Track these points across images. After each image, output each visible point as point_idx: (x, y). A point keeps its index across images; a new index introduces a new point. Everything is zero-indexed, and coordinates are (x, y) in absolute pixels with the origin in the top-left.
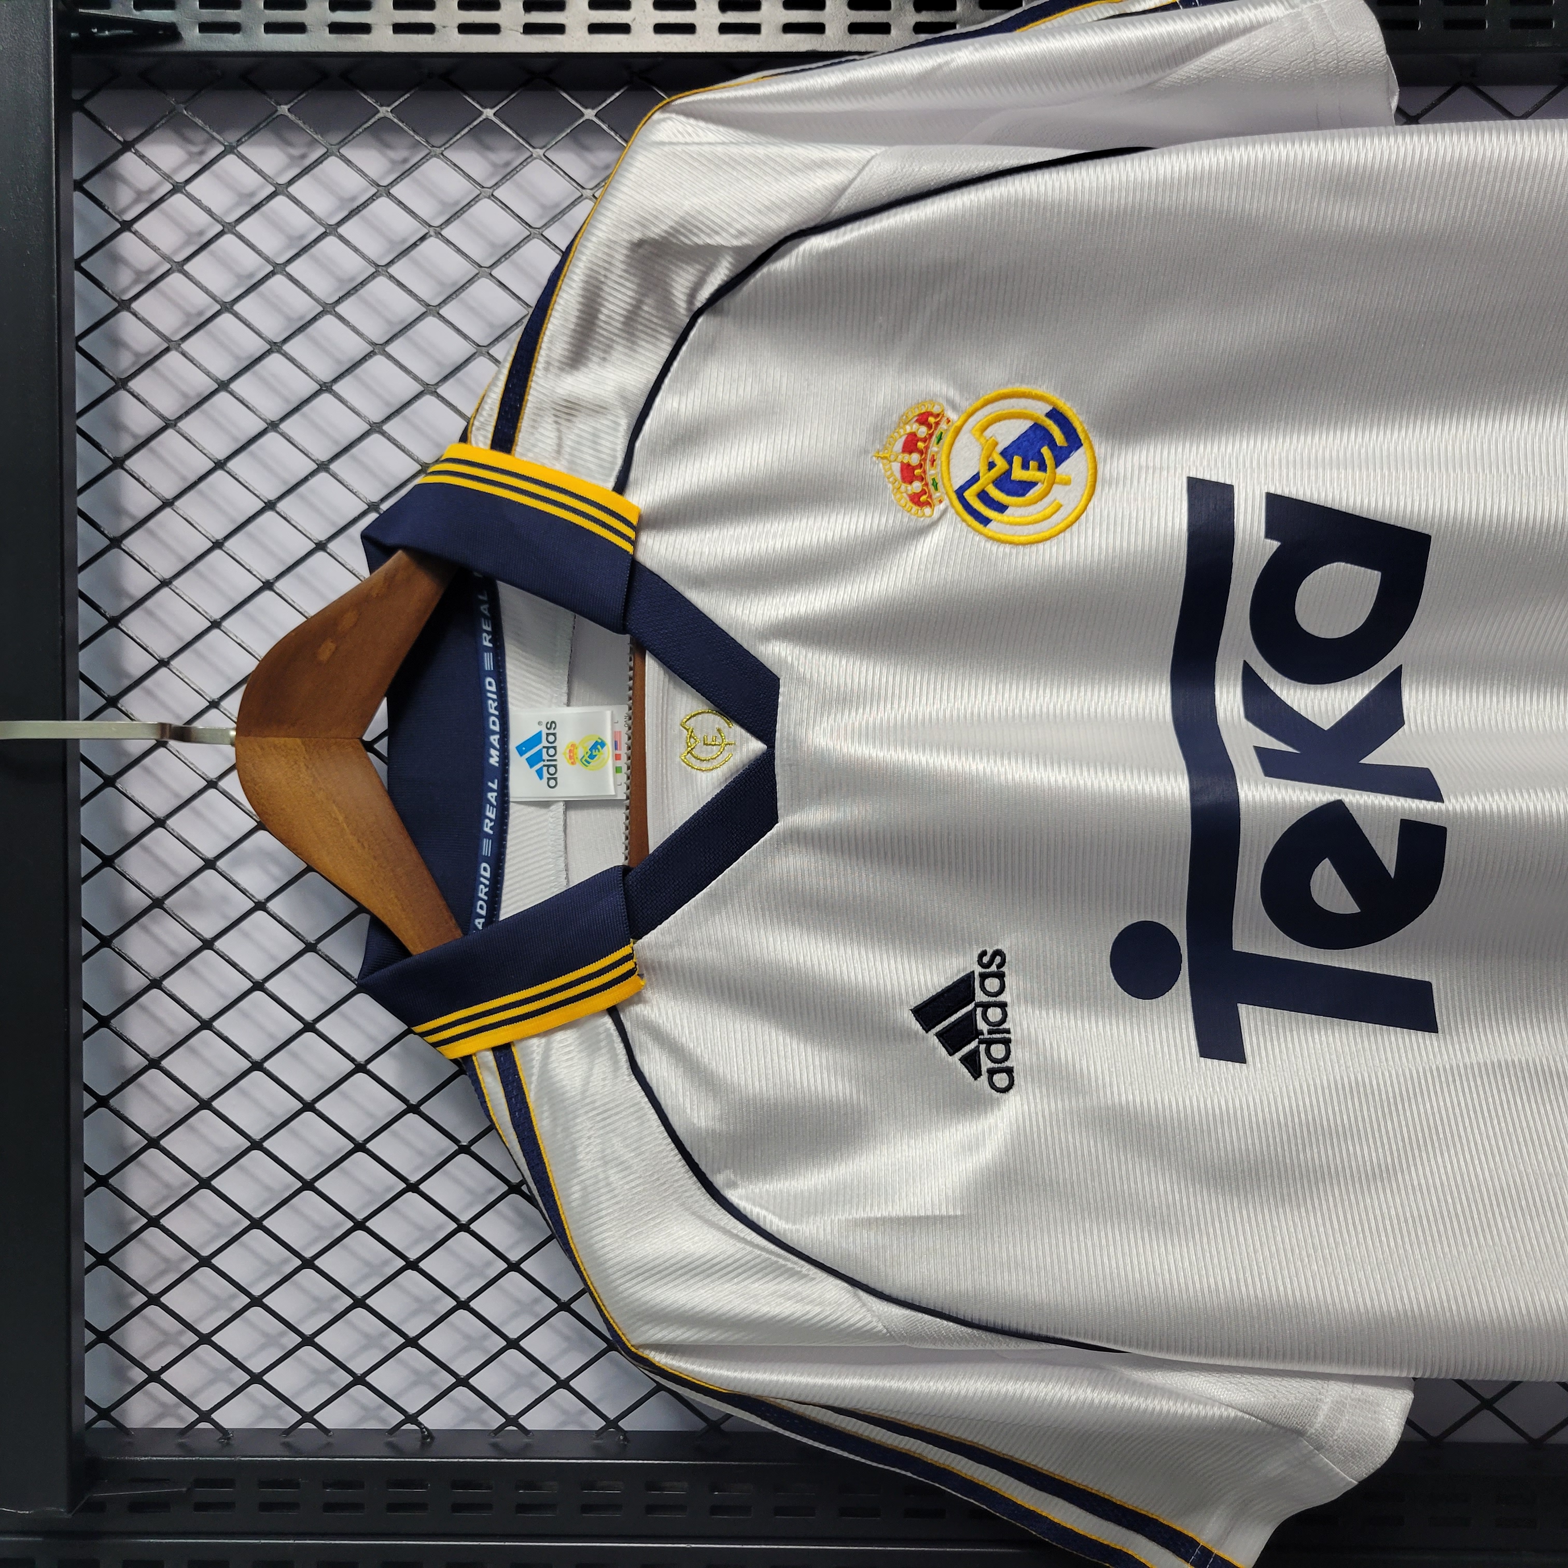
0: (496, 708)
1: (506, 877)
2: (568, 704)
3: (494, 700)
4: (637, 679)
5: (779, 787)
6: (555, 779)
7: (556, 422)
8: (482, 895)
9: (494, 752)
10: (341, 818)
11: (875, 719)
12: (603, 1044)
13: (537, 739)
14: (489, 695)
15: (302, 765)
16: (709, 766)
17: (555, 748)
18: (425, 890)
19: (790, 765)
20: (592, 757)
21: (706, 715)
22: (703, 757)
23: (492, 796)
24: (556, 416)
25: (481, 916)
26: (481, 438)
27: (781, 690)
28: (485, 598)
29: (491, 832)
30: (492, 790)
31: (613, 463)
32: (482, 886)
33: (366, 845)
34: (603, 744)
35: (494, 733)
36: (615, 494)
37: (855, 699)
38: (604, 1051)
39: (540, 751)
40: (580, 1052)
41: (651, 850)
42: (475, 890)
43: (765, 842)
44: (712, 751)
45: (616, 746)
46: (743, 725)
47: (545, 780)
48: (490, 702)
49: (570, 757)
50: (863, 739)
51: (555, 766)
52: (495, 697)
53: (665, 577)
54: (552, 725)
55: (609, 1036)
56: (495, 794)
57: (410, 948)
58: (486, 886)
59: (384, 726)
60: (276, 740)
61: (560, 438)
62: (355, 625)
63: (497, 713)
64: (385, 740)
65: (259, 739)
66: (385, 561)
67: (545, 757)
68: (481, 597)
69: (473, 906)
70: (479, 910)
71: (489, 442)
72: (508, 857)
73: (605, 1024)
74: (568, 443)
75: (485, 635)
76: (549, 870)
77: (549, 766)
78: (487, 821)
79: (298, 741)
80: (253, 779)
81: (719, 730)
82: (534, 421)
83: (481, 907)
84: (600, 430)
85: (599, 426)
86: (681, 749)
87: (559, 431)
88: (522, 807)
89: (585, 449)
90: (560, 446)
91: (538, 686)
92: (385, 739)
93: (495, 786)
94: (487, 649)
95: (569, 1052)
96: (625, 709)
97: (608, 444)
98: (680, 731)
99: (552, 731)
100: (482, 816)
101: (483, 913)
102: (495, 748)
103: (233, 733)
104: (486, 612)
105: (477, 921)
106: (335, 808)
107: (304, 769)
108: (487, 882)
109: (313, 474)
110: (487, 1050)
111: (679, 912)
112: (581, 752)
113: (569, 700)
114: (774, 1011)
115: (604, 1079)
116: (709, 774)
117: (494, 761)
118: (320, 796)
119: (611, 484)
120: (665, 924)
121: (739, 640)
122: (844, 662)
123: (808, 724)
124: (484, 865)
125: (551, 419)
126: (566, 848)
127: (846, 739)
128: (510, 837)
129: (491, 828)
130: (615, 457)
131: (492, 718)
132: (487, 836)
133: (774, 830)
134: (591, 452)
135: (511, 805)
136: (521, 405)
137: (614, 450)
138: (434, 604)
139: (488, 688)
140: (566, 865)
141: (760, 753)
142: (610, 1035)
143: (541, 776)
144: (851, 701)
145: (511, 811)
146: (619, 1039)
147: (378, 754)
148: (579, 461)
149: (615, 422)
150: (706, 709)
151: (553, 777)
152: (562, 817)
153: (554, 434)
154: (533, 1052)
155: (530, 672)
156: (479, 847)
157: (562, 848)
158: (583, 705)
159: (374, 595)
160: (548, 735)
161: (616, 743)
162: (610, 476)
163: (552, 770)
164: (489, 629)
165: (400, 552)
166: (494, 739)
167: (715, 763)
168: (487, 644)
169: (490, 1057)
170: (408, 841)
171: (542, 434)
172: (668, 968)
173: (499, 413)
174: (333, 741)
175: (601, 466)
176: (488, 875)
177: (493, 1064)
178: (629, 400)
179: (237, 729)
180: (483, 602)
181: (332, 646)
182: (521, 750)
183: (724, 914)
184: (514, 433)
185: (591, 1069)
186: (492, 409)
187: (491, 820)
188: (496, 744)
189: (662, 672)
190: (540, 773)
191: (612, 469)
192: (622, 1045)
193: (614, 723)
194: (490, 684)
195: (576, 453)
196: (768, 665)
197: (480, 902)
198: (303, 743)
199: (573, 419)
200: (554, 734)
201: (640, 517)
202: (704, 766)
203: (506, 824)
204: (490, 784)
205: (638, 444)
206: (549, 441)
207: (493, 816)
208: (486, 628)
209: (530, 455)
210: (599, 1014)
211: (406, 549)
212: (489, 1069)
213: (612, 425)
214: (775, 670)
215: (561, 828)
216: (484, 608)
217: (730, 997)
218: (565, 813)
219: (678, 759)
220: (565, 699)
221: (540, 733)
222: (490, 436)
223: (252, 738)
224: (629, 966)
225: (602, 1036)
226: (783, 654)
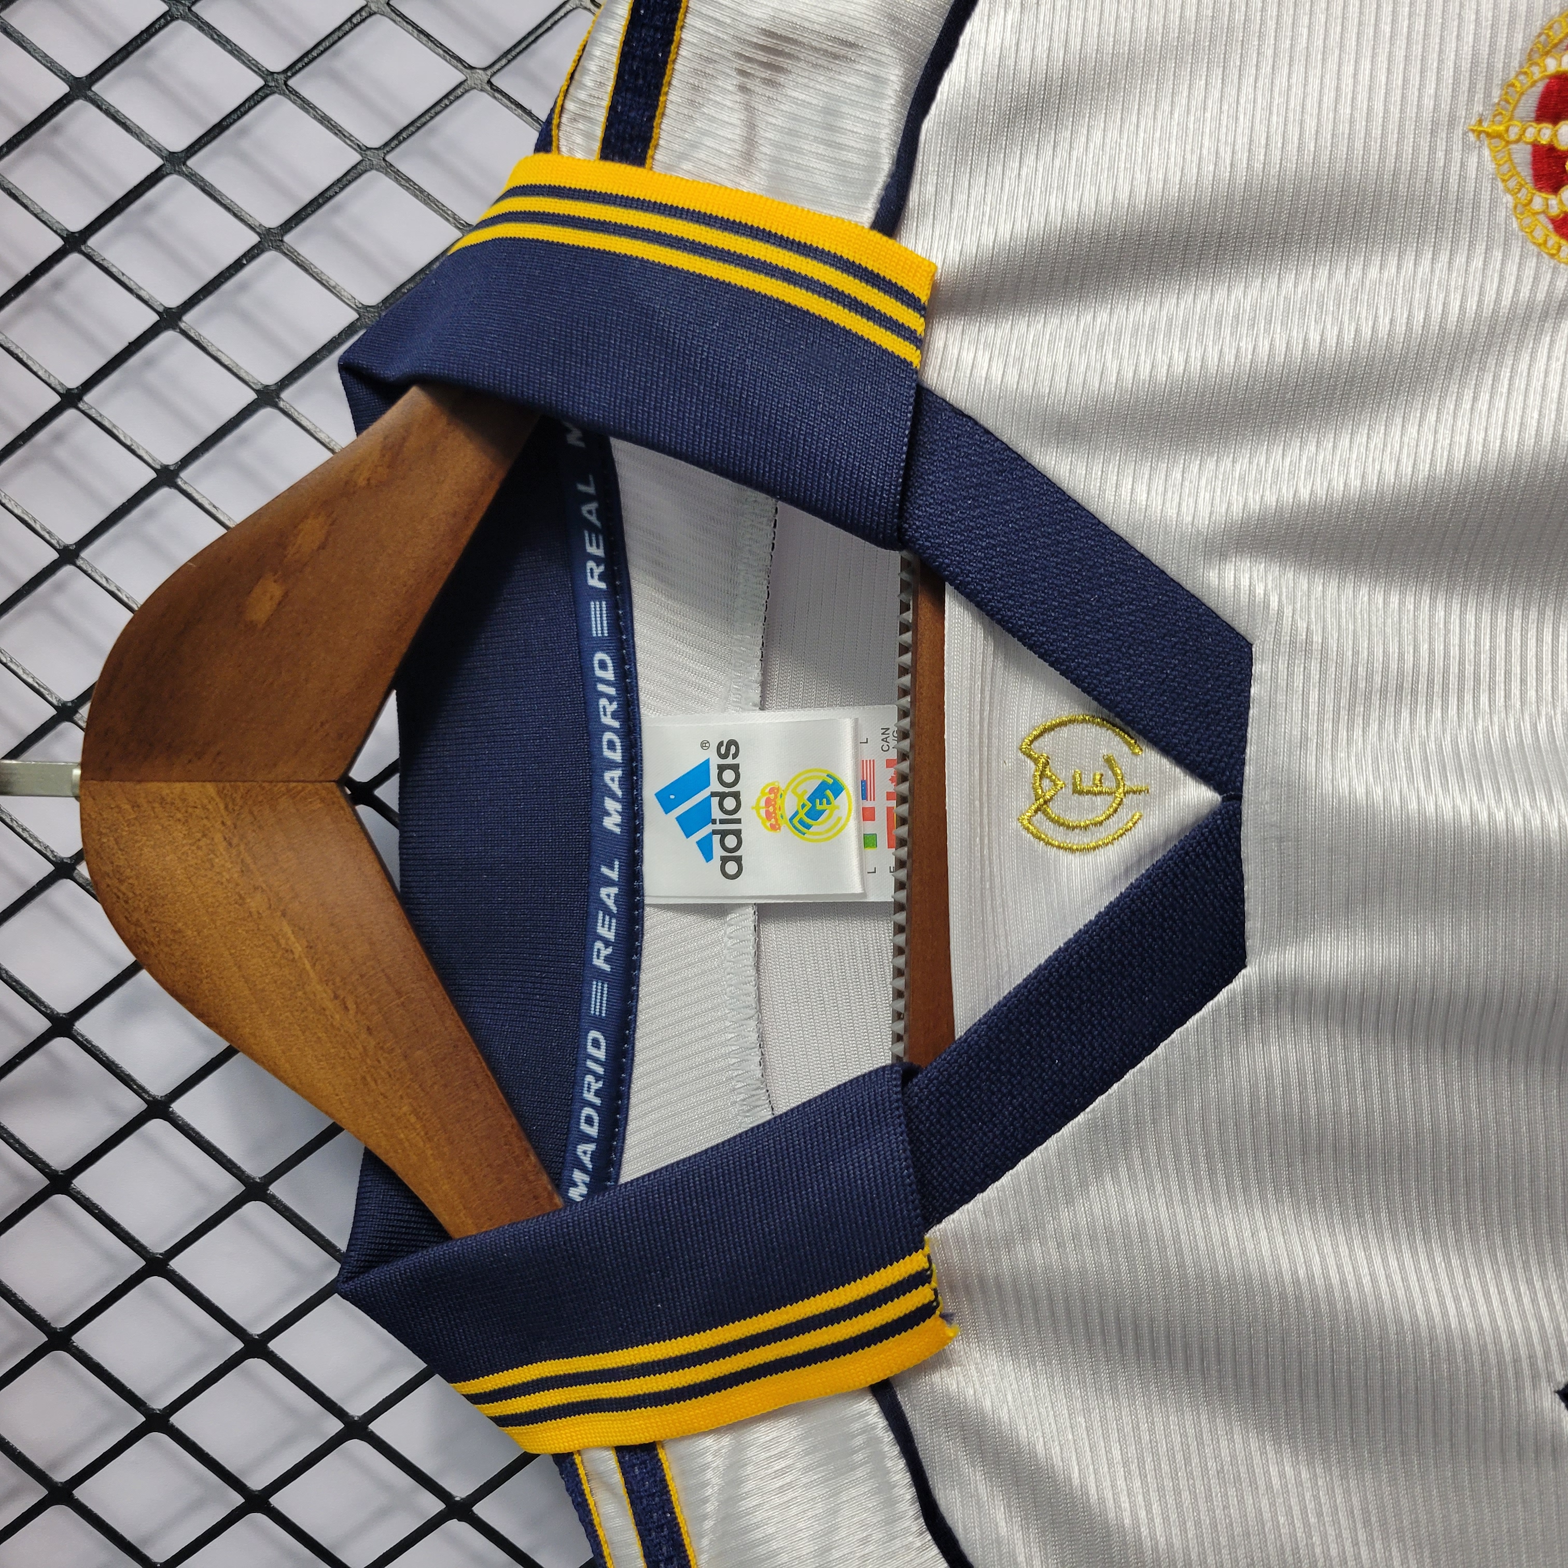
0: (614, 716)
1: (638, 1058)
2: (762, 708)
3: (611, 699)
4: (925, 649)
5: (1249, 887)
6: (738, 860)
7: (743, 89)
8: (590, 1096)
9: (611, 805)
10: (298, 949)
11: (1472, 733)
12: (859, 1457)
13: (698, 777)
14: (601, 687)
15: (218, 837)
16: (1087, 839)
17: (736, 796)
18: (475, 1096)
19: (1280, 839)
20: (814, 814)
21: (1077, 728)
22: (1072, 818)
23: (608, 895)
24: (742, 73)
25: (587, 1139)
26: (579, 139)
27: (1257, 669)
28: (591, 490)
29: (607, 968)
30: (609, 883)
31: (871, 169)
32: (589, 1078)
33: (351, 1006)
34: (837, 788)
35: (612, 765)
36: (877, 236)
37: (1422, 686)
38: (860, 1473)
39: (706, 802)
40: (806, 1470)
41: (960, 1031)
42: (575, 1083)
43: (1217, 1010)
44: (1093, 809)
45: (864, 791)
46: (1166, 750)
47: (716, 862)
48: (603, 702)
49: (769, 815)
50: (1452, 779)
51: (737, 833)
52: (612, 691)
53: (989, 422)
54: (729, 748)
55: (873, 1442)
56: (614, 891)
57: (444, 1217)
58: (598, 1078)
59: (394, 754)
60: (164, 789)
61: (751, 126)
62: (322, 547)
63: (616, 724)
64: (394, 782)
65: (129, 785)
66: (382, 412)
67: (717, 814)
68: (582, 488)
69: (572, 1116)
70: (584, 1127)
71: (597, 146)
72: (641, 1018)
73: (862, 1415)
74: (767, 134)
75: (591, 564)
76: (724, 1044)
77: (724, 834)
78: (599, 945)
79: (211, 788)
80: (117, 870)
81: (1109, 761)
82: (696, 88)
83: (589, 1120)
84: (838, 99)
85: (838, 90)
86: (1022, 803)
87: (749, 108)
88: (669, 915)
89: (806, 146)
90: (750, 142)
91: (699, 667)
92: (395, 780)
93: (614, 875)
94: (596, 594)
95: (782, 1472)
96: (891, 712)
97: (859, 128)
98: (1019, 764)
99: (729, 761)
100: (587, 935)
101: (593, 1131)
102: (613, 796)
103: (77, 772)
104: (593, 519)
105: (581, 1148)
106: (287, 929)
107: (222, 847)
108: (600, 1070)
109: (251, 255)
110: (607, 1448)
111: (1022, 1165)
112: (790, 804)
113: (763, 697)
114: (1238, 1387)
115: (865, 1541)
116: (1089, 858)
117: (612, 822)
118: (256, 903)
119: (867, 215)
120: (992, 1191)
121: (1156, 558)
122: (1394, 599)
123: (1320, 746)
124: (593, 1034)
125: (730, 83)
126: (759, 1000)
127: (1411, 780)
128: (645, 976)
129: (607, 959)
130: (875, 156)
131: (608, 736)
132: (600, 975)
133: (1237, 984)
134: (821, 149)
135: (647, 910)
136: (667, 53)
137: (875, 140)
138: (488, 498)
139: (599, 673)
140: (761, 1038)
141: (1205, 811)
142: (876, 1441)
143: (708, 855)
144: (1414, 692)
145: (647, 924)
146: (896, 1450)
147: (381, 808)
148: (792, 173)
149: (876, 79)
150: (1077, 712)
151: (733, 856)
152: (752, 938)
153: (736, 118)
154: (704, 1468)
155: (682, 641)
156: (582, 999)
157: (751, 1000)
158: (792, 706)
159: (362, 482)
160: (722, 769)
161: (864, 784)
162: (866, 197)
163: (731, 841)
164: (600, 552)
165: (414, 394)
166: (612, 778)
167: (1102, 834)
168: (595, 582)
169: (610, 1464)
170: (439, 993)
171: (712, 119)
172: (999, 1287)
173: (620, 76)
174: (281, 787)
175: (843, 180)
176: (601, 1054)
177: (617, 1478)
178: (908, 26)
179: (83, 765)
180: (588, 498)
181: (276, 590)
182: (667, 799)
183: (1123, 1172)
184: (652, 118)
185: (834, 1512)
186: (603, 70)
187: (607, 943)
188: (615, 787)
189: (980, 633)
190: (705, 847)
191: (871, 183)
192: (901, 1464)
193: (859, 742)
194: (603, 665)
195: (786, 155)
196: (1226, 613)
197: (587, 1111)
198: (219, 793)
199: (781, 78)
200: (735, 768)
201: (935, 288)
202: (1076, 839)
203: (638, 951)
204: (605, 870)
205: (928, 125)
206: (727, 133)
207: (611, 936)
208: (592, 550)
209: (687, 166)
210: (856, 1394)
211: (425, 381)
212: (610, 1488)
213: (868, 84)
214: (1241, 624)
215: (751, 961)
216: (589, 511)
217: (1138, 1354)
218: (756, 929)
219: (1015, 824)
220: (755, 694)
221: (707, 763)
222: (599, 132)
223: (114, 785)
224: (919, 1297)
225: (859, 1441)
226: (1260, 590)
